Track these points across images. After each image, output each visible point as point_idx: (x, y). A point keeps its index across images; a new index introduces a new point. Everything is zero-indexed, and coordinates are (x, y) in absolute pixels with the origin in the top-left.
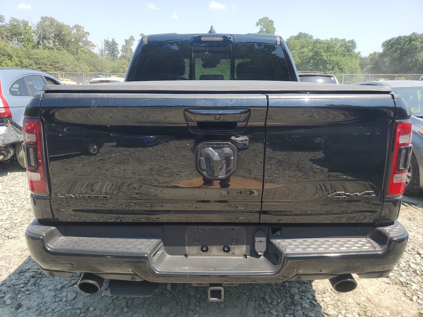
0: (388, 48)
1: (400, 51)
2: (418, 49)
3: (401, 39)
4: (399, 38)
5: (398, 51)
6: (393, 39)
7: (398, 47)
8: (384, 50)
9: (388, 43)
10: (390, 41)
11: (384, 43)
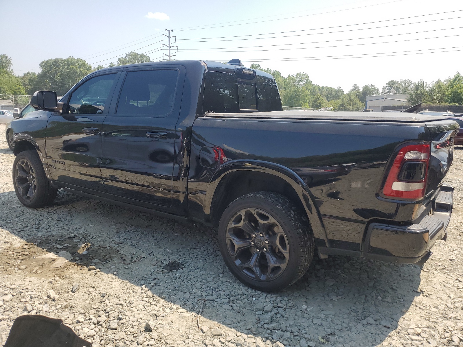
0: (47, 69)
1: (60, 73)
2: (77, 73)
3: (59, 61)
4: (56, 61)
5: (58, 74)
6: (50, 60)
7: (57, 69)
8: (43, 71)
9: (46, 63)
10: (47, 62)
11: (41, 63)
